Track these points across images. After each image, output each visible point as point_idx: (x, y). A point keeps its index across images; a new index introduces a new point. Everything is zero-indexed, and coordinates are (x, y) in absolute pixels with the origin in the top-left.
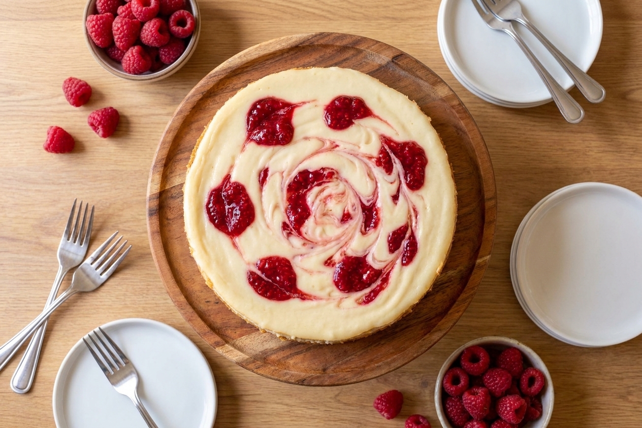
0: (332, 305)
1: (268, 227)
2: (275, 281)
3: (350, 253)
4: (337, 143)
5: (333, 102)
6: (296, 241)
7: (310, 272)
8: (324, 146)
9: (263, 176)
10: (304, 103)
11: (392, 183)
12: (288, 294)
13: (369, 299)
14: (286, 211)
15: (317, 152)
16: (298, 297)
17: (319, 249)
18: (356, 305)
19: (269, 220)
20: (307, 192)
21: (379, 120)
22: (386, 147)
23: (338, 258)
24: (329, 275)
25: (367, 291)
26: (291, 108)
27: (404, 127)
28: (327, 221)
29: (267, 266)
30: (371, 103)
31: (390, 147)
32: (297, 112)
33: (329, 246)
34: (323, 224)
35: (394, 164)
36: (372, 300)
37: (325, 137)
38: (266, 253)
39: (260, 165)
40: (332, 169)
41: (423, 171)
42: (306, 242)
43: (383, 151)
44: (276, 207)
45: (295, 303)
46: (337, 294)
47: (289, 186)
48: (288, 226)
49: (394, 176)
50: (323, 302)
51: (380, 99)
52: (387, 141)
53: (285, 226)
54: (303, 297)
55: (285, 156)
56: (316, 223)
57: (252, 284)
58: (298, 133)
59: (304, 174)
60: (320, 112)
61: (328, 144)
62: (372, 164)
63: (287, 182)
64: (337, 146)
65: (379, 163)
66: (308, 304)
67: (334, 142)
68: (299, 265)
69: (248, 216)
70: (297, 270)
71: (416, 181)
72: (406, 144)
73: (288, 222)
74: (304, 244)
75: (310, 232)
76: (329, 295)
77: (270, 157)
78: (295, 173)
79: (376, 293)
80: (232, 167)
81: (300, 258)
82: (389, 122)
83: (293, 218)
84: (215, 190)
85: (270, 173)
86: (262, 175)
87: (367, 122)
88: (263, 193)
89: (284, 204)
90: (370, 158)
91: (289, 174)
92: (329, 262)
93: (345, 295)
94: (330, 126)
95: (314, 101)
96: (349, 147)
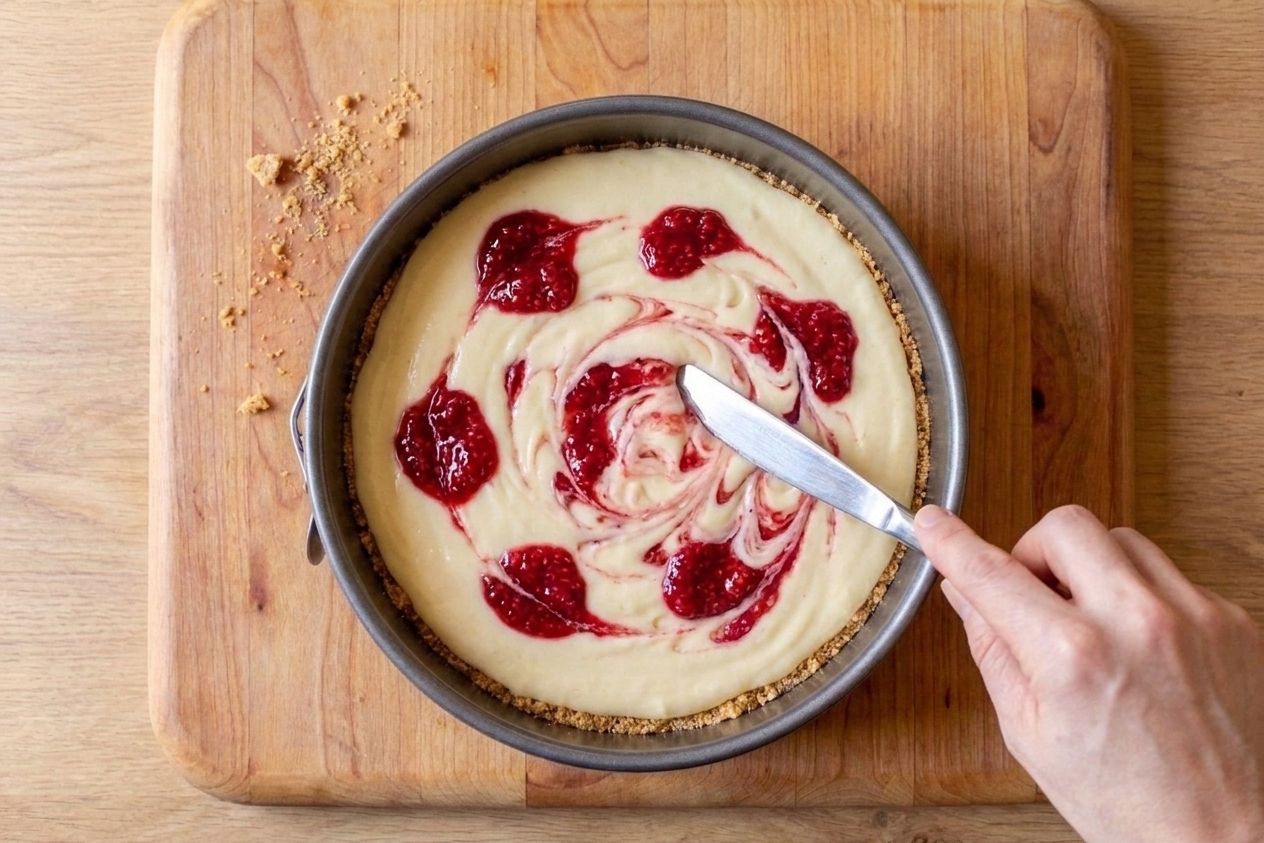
0: (663, 646)
1: (526, 484)
2: (540, 596)
3: (697, 535)
4: (669, 306)
5: (659, 221)
6: (584, 513)
7: (616, 578)
8: (641, 310)
9: (515, 378)
10: (599, 223)
11: (783, 388)
12: (569, 623)
13: (736, 632)
14: (563, 450)
15: (626, 327)
16: (590, 630)
17: (632, 527)
18: (712, 645)
19: (526, 469)
20: (607, 408)
21: (754, 257)
22: (772, 315)
23: (671, 546)
24: (654, 583)
25: (732, 615)
26: (571, 232)
27: (806, 271)
28: (650, 471)
29: (524, 565)
30: (738, 223)
31: (780, 314)
32: (584, 241)
33: (654, 521)
34: (641, 475)
35: (787, 348)
36: (742, 634)
37: (641, 293)
38: (521, 538)
39: (508, 355)
40: (660, 361)
41: (849, 363)
42: (603, 513)
43: (764, 323)
44: (544, 440)
45: (582, 643)
46: (672, 622)
47: (569, 397)
48: (567, 480)
49: (787, 374)
50: (643, 640)
51: (756, 215)
52: (773, 300)
53: (561, 482)
54: (601, 628)
55: (561, 334)
56: (626, 474)
57: (493, 603)
58: (588, 284)
59: (601, 371)
60: (633, 240)
61: (649, 310)
62: (742, 349)
63: (565, 391)
64: (668, 312)
65: (756, 347)
66: (610, 643)
67: (663, 304)
68: (589, 563)
69: (484, 462)
70: (587, 573)
71: (836, 383)
72: (812, 306)
73: (567, 474)
74: (601, 520)
75: (612, 492)
76: (655, 624)
77: (529, 338)
78: (580, 371)
79: (750, 619)
80: (449, 360)
81: (593, 548)
82: (777, 260)
83: (576, 465)
84: (414, 409)
85: (528, 371)
86: (512, 375)
87: (730, 260)
88: (515, 413)
89: (558, 436)
90: (738, 336)
91: (569, 374)
92: (654, 555)
93: (686, 624)
94: (652, 271)
95: (621, 217)
96: (695, 315)
